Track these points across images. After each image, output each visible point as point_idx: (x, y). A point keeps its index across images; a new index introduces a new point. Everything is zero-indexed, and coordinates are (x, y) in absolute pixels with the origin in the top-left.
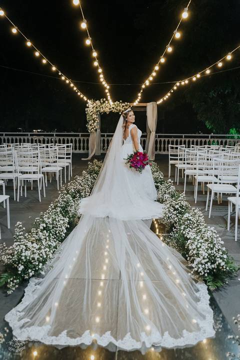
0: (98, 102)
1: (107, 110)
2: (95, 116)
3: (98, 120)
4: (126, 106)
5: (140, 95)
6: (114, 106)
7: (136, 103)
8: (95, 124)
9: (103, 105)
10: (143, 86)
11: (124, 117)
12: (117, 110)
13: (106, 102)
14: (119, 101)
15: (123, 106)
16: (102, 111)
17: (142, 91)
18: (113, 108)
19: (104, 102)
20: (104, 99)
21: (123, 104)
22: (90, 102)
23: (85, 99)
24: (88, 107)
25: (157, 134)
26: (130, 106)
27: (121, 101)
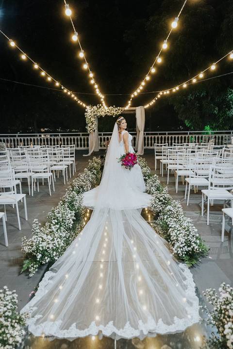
0: (95, 107)
1: (103, 114)
2: (92, 119)
3: (96, 123)
4: (119, 110)
5: (130, 102)
6: (108, 110)
7: (127, 108)
8: (93, 126)
9: (100, 110)
10: (132, 96)
11: (118, 124)
12: (111, 114)
13: (102, 107)
15: (116, 110)
16: (99, 114)
17: (131, 100)
18: (108, 112)
19: (100, 107)
20: (100, 105)
21: (116, 109)
22: (88, 107)
23: (84, 105)
24: (87, 112)
25: (145, 133)
26: (122, 110)
27: (114, 106)
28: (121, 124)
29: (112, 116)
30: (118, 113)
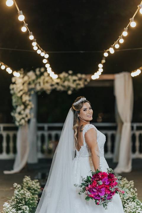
0: (31, 74)
1: (47, 87)
2: (26, 98)
3: (32, 105)
4: (80, 79)
5: (100, 66)
6: (59, 81)
7: (96, 76)
8: (27, 111)
9: (41, 80)
10: (106, 55)
12: (64, 86)
13: (46, 74)
14: (67, 72)
15: (75, 81)
16: (38, 88)
17: (104, 61)
18: (58, 84)
19: (42, 74)
20: (42, 70)
21: (75, 78)
22: (17, 74)
23: (9, 71)
24: (14, 83)
25: (135, 125)
26: (86, 80)
27: (70, 72)
28: (82, 111)
29: (65, 92)
30: (79, 87)
